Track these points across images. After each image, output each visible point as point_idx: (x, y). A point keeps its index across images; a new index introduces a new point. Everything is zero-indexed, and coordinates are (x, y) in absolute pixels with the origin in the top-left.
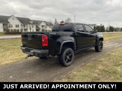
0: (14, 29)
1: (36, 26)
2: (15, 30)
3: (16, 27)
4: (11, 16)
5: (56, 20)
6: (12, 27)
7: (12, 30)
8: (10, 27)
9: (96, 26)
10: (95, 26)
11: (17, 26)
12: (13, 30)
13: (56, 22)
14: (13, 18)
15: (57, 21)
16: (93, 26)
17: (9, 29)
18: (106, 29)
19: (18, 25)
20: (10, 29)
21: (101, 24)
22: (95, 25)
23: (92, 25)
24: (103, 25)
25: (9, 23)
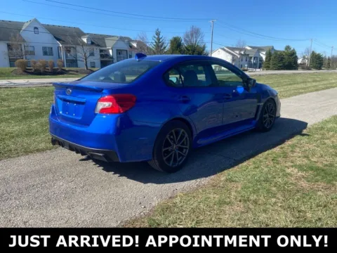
1: (101, 51)
3: (45, 53)
5: (158, 34)
6: (32, 53)
8: (27, 53)
9: (273, 52)
12: (38, 63)
13: (159, 39)
14: (36, 28)
15: (160, 37)
16: (264, 53)
25: (24, 41)
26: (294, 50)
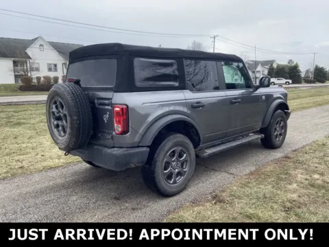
0: (44, 77)
2: (46, 78)
3: (50, 70)
4: (36, 39)
6: (37, 69)
7: (38, 79)
8: (32, 69)
9: (275, 66)
10: (272, 65)
11: (52, 68)
12: (42, 79)
14: (41, 45)
16: (267, 67)
17: (29, 75)
18: (303, 75)
19: (56, 65)
20: (34, 75)
21: (291, 61)
22: (272, 62)
23: (264, 64)
24: (294, 64)
25: (30, 58)
26: (297, 64)
